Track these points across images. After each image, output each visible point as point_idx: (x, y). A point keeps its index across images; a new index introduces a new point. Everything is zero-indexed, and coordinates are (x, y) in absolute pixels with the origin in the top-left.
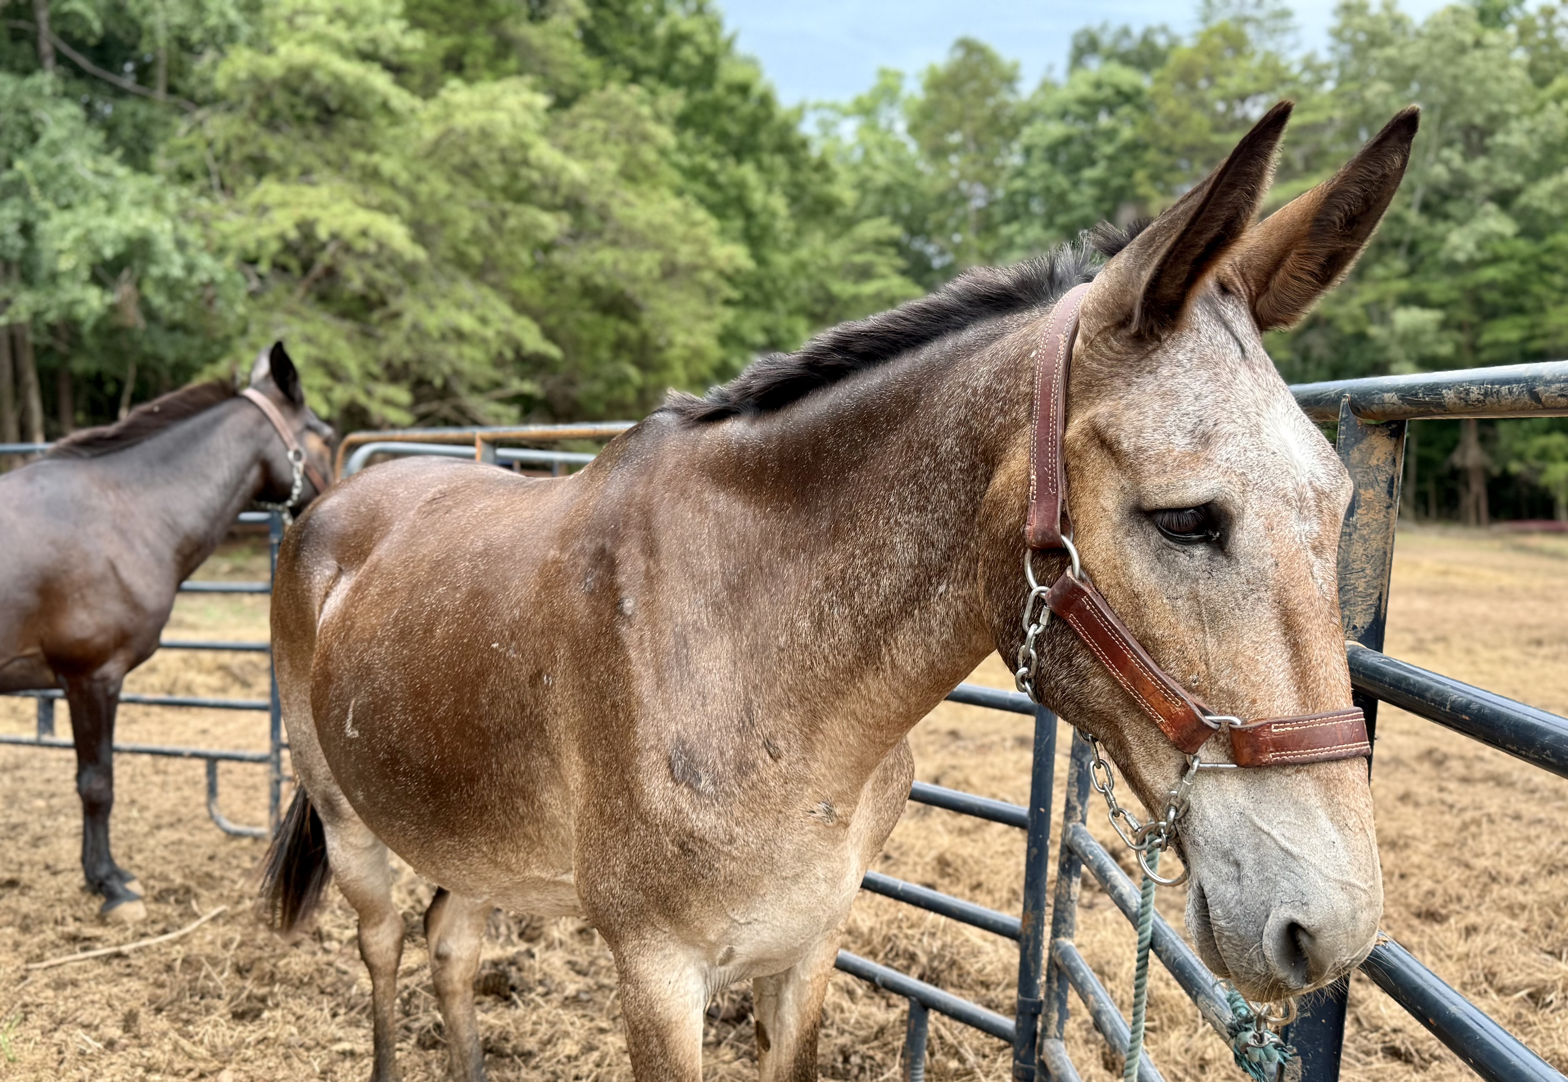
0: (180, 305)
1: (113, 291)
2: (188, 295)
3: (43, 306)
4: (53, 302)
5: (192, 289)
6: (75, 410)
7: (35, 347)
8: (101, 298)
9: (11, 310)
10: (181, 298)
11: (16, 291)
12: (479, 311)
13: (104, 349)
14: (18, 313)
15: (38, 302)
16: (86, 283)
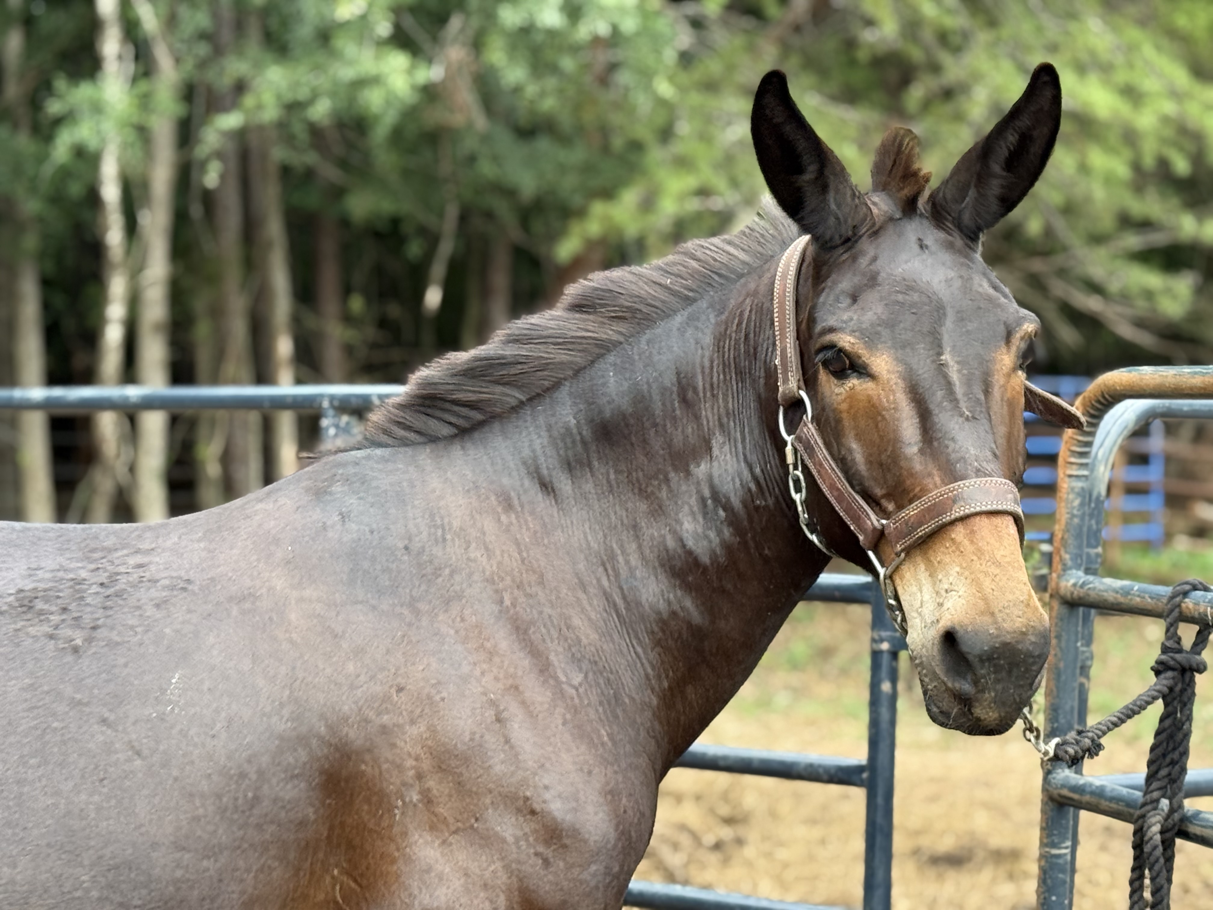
0: (551, 82)
1: (430, 61)
2: (568, 64)
3: (303, 94)
4: (322, 81)
5: (575, 49)
6: (347, 291)
7: (286, 171)
8: (410, 71)
9: (249, 101)
10: (554, 69)
11: (259, 66)
12: (1122, 77)
13: (407, 173)
14: (260, 107)
15: (295, 85)
16: (383, 44)
